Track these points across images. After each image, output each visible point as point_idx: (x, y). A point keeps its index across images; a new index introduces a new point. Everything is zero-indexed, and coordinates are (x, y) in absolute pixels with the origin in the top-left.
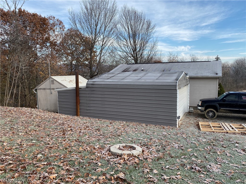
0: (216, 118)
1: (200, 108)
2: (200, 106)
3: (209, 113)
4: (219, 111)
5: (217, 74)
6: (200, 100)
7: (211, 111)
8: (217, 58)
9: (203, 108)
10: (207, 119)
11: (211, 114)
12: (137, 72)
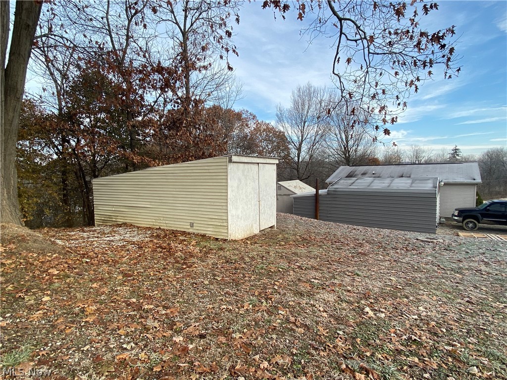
0: (477, 230)
1: (456, 218)
2: (456, 216)
3: (468, 224)
4: (481, 222)
5: (474, 180)
6: (456, 210)
7: (471, 222)
8: (455, 150)
9: (461, 219)
10: (466, 230)
11: (471, 225)
12: (367, 175)
